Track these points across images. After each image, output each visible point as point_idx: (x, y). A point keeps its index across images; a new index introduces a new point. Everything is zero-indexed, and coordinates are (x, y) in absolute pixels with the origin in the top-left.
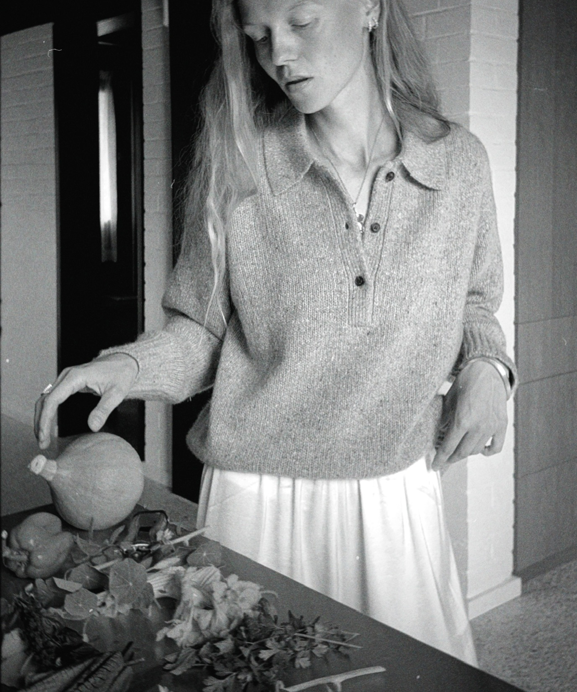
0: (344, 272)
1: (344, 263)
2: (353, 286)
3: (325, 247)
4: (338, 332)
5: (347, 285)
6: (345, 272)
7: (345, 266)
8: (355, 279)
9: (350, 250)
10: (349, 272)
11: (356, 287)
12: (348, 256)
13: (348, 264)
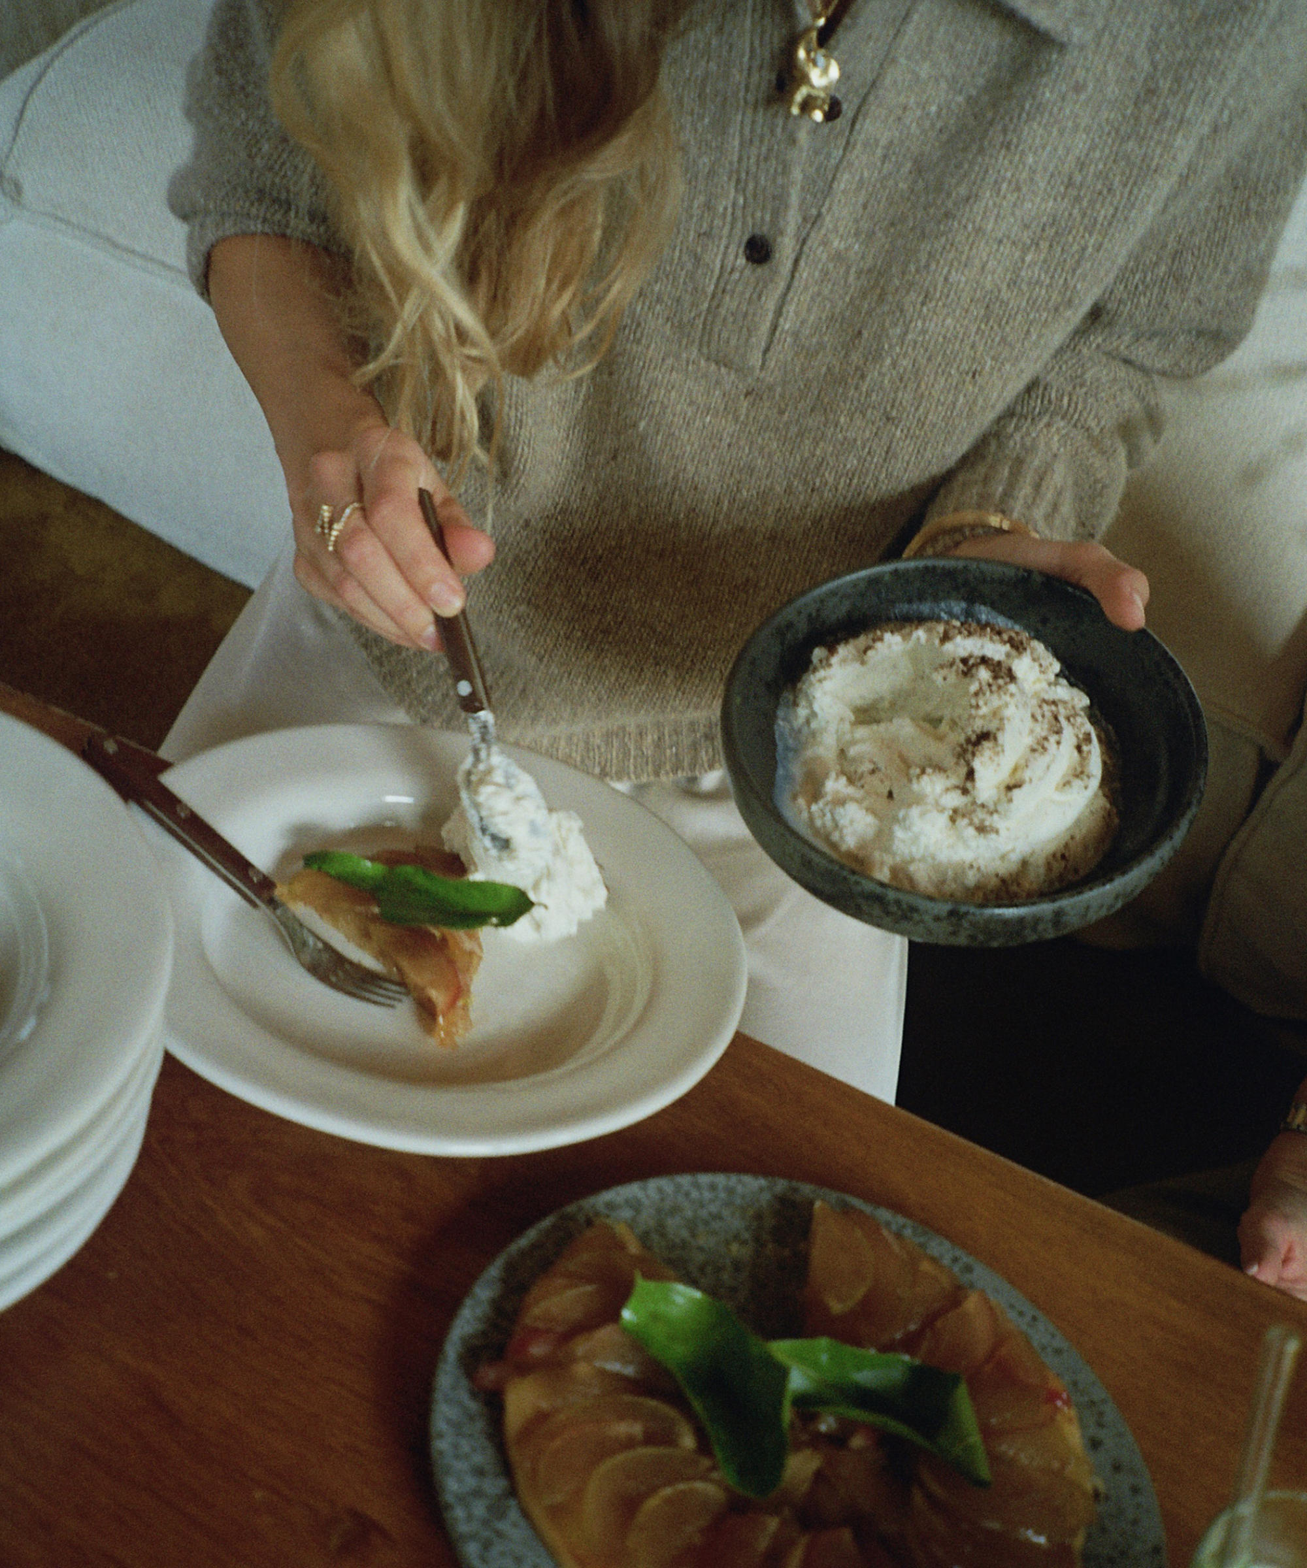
0: (726, 209)
1: (738, 181)
2: (736, 257)
3: (702, 118)
4: (670, 361)
5: (722, 248)
6: (730, 210)
7: (737, 190)
8: (745, 239)
9: (766, 159)
10: (739, 213)
11: (742, 261)
12: (753, 169)
13: (744, 190)
